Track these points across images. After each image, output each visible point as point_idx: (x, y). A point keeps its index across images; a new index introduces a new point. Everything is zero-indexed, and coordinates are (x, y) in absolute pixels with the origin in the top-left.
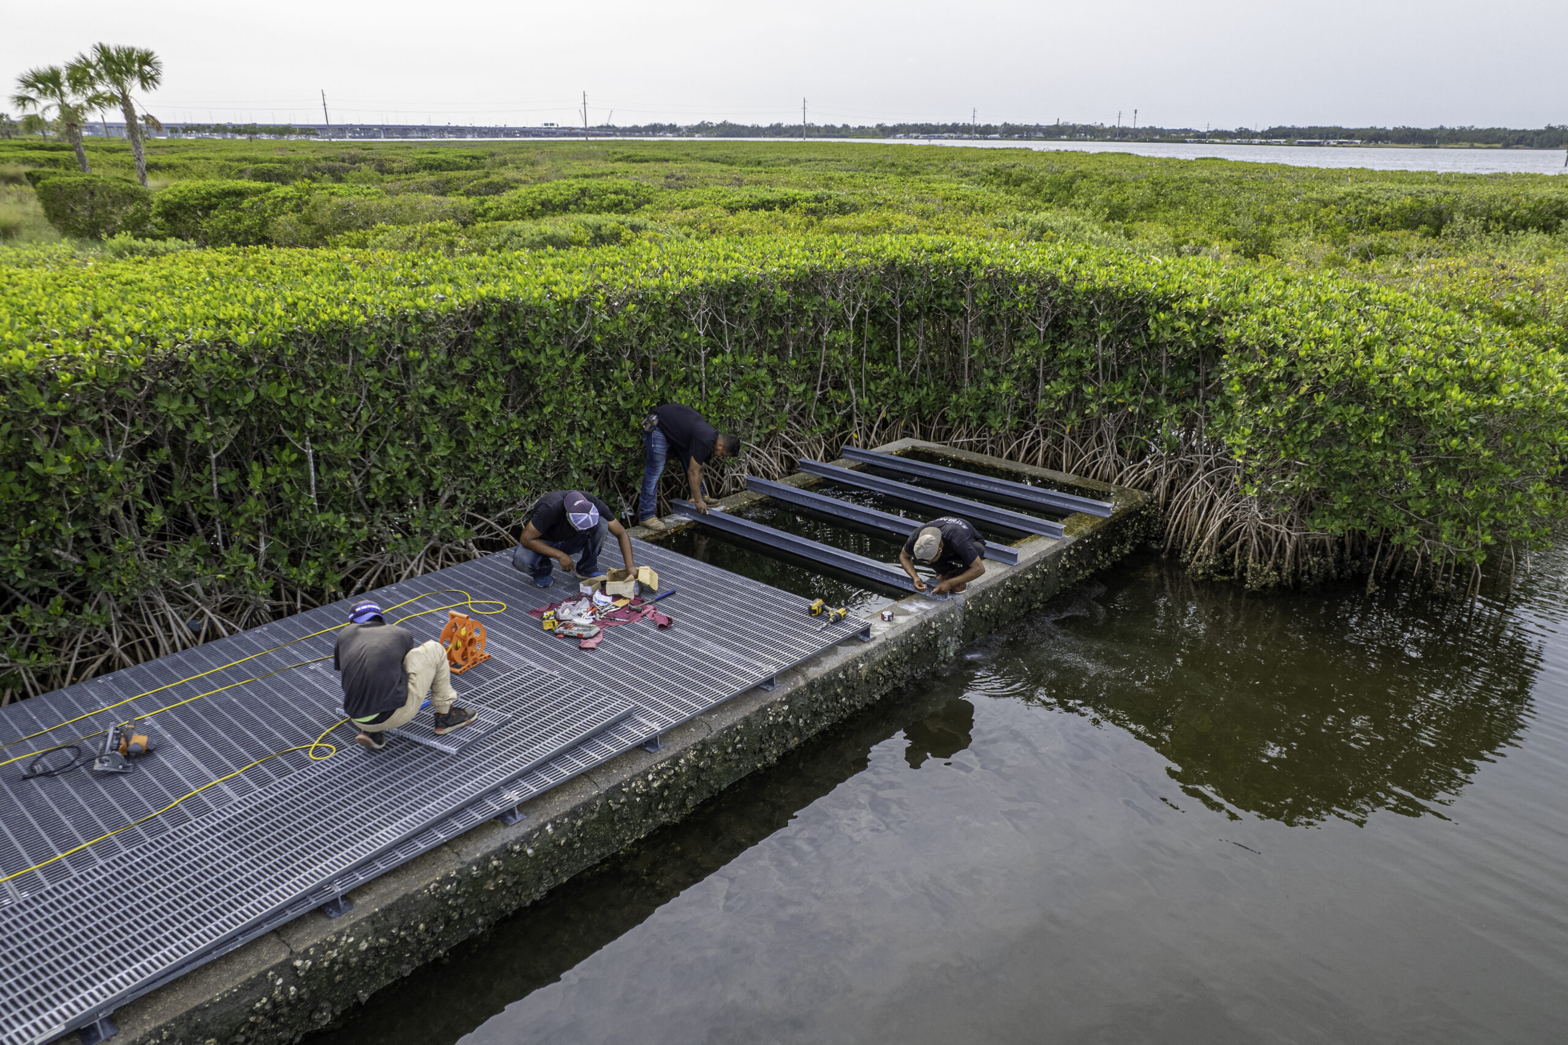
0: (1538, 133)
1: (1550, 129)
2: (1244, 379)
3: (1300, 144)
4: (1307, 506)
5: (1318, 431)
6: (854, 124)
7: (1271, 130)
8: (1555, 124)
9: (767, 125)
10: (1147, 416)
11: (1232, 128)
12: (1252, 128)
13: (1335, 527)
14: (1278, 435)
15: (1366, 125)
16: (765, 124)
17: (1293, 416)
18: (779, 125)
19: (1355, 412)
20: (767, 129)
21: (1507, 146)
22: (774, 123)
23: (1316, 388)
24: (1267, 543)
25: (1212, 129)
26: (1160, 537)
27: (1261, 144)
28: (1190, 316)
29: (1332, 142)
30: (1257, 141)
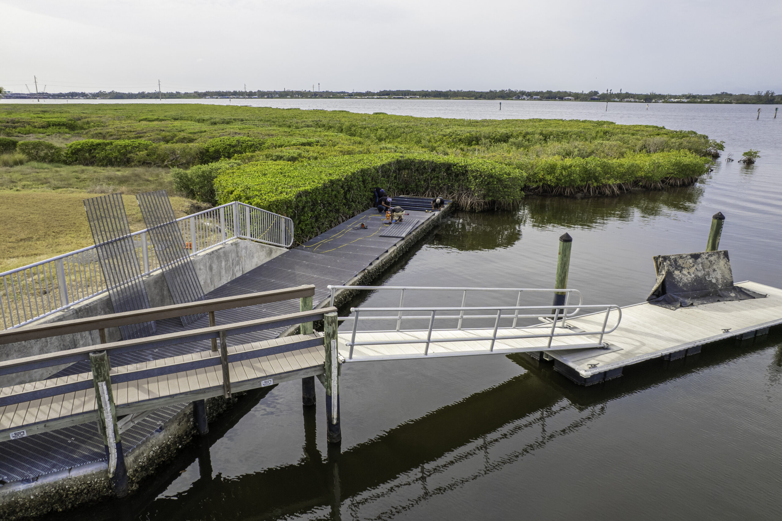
0: (487, 93)
1: (491, 92)
2: (473, 176)
3: (394, 98)
4: (484, 196)
5: (486, 183)
6: (183, 92)
7: (381, 92)
8: (493, 90)
9: (137, 92)
10: (452, 185)
11: (364, 91)
12: (372, 91)
13: (490, 199)
14: (480, 185)
15: (420, 89)
16: (136, 92)
17: (482, 181)
18: (143, 93)
19: (491, 180)
20: (137, 95)
21: (476, 99)
22: (141, 92)
23: (485, 176)
24: (478, 204)
25: (355, 91)
26: (458, 206)
27: (378, 98)
28: (460, 167)
29: (407, 97)
30: (376, 97)
